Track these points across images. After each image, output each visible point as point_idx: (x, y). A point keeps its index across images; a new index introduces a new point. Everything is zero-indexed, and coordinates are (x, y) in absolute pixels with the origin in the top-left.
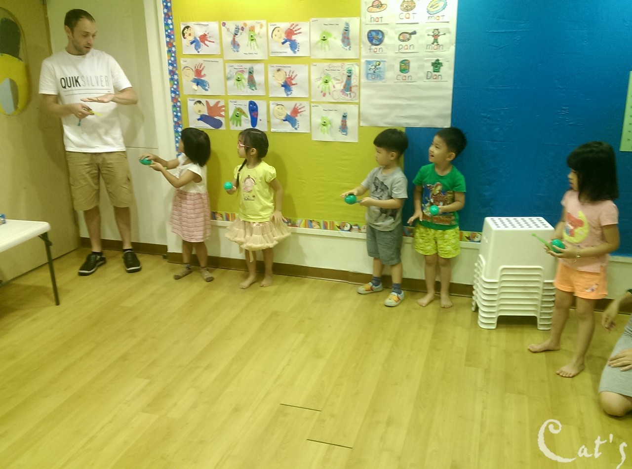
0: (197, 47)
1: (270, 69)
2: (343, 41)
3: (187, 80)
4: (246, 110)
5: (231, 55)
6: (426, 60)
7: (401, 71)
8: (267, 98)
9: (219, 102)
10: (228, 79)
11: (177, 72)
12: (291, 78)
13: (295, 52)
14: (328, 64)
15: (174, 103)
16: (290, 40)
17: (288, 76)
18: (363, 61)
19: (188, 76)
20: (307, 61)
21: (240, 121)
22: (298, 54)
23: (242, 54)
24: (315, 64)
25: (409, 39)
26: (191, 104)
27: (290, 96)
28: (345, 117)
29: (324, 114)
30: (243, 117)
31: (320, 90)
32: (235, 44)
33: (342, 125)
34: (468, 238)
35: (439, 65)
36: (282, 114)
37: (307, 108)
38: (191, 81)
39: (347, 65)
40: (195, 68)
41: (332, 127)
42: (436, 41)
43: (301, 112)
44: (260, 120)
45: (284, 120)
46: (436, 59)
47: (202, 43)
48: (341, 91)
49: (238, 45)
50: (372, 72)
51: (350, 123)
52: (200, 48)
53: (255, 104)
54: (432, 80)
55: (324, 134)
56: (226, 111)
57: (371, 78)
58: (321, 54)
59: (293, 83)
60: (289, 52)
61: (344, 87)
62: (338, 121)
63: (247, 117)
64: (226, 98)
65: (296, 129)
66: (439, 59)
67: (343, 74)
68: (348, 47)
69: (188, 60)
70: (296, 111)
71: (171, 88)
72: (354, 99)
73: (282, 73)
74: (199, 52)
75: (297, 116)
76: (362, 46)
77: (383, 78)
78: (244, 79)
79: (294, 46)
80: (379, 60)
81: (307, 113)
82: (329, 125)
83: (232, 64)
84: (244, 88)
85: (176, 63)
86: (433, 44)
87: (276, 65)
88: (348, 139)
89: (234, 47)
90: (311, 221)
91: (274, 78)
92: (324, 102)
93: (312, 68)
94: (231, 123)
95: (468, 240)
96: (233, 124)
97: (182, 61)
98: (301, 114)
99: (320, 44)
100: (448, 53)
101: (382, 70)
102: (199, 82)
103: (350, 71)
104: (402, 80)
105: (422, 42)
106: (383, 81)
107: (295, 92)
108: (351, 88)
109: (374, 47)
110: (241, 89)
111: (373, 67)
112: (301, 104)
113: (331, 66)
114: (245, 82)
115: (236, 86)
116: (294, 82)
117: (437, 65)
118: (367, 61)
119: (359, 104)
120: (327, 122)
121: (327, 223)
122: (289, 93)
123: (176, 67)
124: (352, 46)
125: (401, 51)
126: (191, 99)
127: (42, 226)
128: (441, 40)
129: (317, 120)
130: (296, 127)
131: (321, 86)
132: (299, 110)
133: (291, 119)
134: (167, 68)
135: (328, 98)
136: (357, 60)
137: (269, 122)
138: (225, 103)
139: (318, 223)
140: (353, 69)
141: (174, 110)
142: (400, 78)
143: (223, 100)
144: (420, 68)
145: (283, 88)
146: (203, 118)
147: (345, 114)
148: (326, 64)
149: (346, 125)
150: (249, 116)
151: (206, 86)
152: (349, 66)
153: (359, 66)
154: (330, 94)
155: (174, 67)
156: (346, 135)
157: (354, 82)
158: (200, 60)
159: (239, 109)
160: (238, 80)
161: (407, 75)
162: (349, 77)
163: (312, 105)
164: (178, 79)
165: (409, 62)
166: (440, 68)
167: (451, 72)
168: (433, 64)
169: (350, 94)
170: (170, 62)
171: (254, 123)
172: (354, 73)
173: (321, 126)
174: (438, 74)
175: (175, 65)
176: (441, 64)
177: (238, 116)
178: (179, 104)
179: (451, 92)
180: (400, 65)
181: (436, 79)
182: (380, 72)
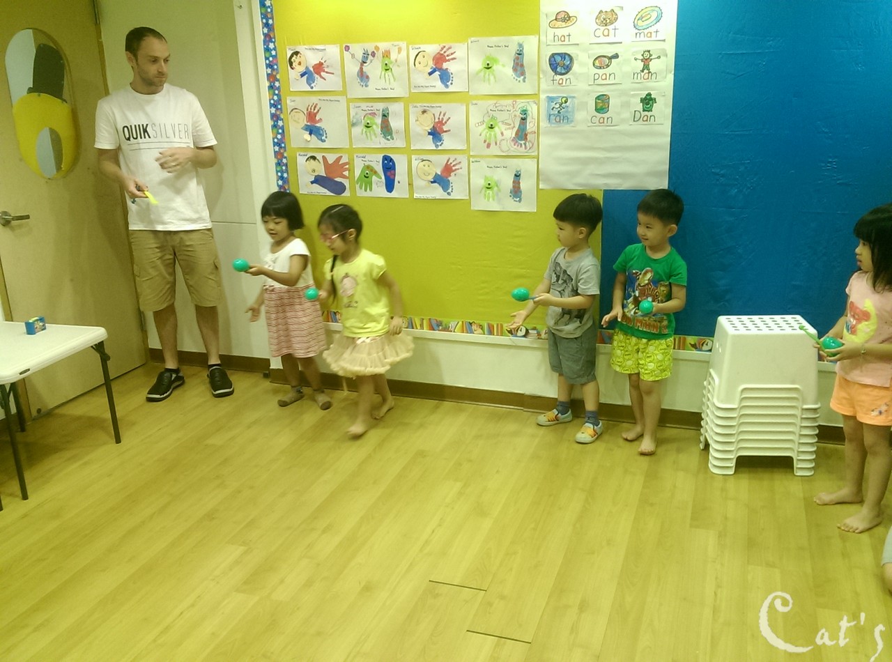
0: (310, 81)
1: (411, 110)
2: (515, 69)
3: (296, 128)
4: (379, 169)
5: (358, 91)
6: (633, 94)
7: (597, 110)
8: (407, 151)
9: (342, 157)
10: (353, 125)
11: (282, 116)
12: (441, 123)
13: (447, 86)
14: (494, 102)
15: (278, 159)
16: (440, 69)
17: (437, 120)
18: (543, 96)
19: (298, 123)
20: (463, 98)
21: (370, 184)
22: (451, 89)
23: (372, 90)
24: (474, 102)
25: (608, 66)
26: (301, 160)
27: (440, 148)
28: (517, 176)
29: (488, 172)
30: (374, 178)
31: (483, 137)
32: (363, 76)
33: (514, 187)
34: (694, 346)
35: (651, 102)
36: (429, 174)
37: (464, 164)
38: (302, 128)
39: (521, 103)
40: (307, 110)
41: (499, 190)
42: (646, 67)
43: (456, 170)
44: (399, 182)
45: (432, 182)
46: (647, 92)
47: (316, 76)
48: (513, 140)
49: (367, 77)
50: (557, 112)
51: (526, 185)
52: (314, 82)
53: (391, 160)
54: (641, 122)
56: (351, 170)
57: (554, 121)
58: (484, 88)
59: (445, 130)
60: (439, 86)
61: (516, 134)
62: (508, 182)
63: (381, 178)
64: (351, 151)
65: (449, 194)
66: (652, 92)
67: (515, 116)
68: (522, 77)
69: (298, 99)
70: (448, 169)
71: (273, 139)
72: (530, 151)
73: (428, 116)
74: (312, 88)
75: (450, 176)
76: (541, 76)
77: (572, 121)
78: (376, 124)
79: (445, 77)
80: (565, 95)
81: (464, 171)
82: (496, 188)
83: (358, 104)
84: (376, 137)
85: (280, 104)
86: (643, 71)
87: (420, 106)
88: (522, 207)
89: (362, 81)
90: (471, 324)
91: (418, 122)
92: (489, 156)
93: (471, 107)
94: (357, 186)
95: (693, 349)
96: (361, 188)
97: (288, 102)
98: (455, 173)
99: (482, 74)
100: (664, 85)
101: (570, 110)
102: (313, 130)
103: (524, 112)
104: (598, 124)
105: (627, 69)
106: (572, 125)
107: (448, 142)
108: (526, 135)
109: (558, 77)
110: (371, 139)
111: (558, 106)
112: (456, 159)
113: (497, 105)
114: (378, 129)
115: (364, 135)
116: (445, 128)
117: (648, 101)
118: (548, 97)
119: (537, 158)
120: (492, 184)
121: (493, 326)
122: (439, 144)
123: (281, 109)
124: (527, 75)
125: (596, 82)
126: (302, 154)
127: (97, 333)
128: (653, 65)
129: (478, 181)
130: (450, 191)
131: (483, 135)
132: (454, 168)
133: (441, 180)
134: (267, 111)
135: (494, 150)
136: (534, 96)
137: (410, 184)
138: (349, 159)
139: (481, 327)
140: (529, 108)
141: (278, 169)
142: (594, 120)
143: (347, 155)
144: (624, 106)
145: (431, 137)
146: (318, 180)
147: (517, 172)
148: (492, 102)
149: (519, 188)
150: (383, 177)
151: (322, 135)
152: (523, 105)
153: (538, 104)
154: (496, 144)
155: (277, 109)
156: (520, 201)
157: (530, 127)
158: (314, 99)
159: (368, 167)
160: (368, 126)
161: (606, 116)
162: (524, 119)
163: (471, 159)
164: (283, 126)
165: (609, 98)
166: (652, 106)
167: (669, 111)
168: (642, 100)
169: (525, 144)
170: (272, 102)
171: (390, 186)
172: (531, 114)
173: (484, 189)
174: (649, 114)
175: (279, 107)
176: (655, 99)
177: (367, 177)
178: (284, 161)
179: (669, 139)
180: (596, 102)
181: (647, 120)
182: (567, 112)
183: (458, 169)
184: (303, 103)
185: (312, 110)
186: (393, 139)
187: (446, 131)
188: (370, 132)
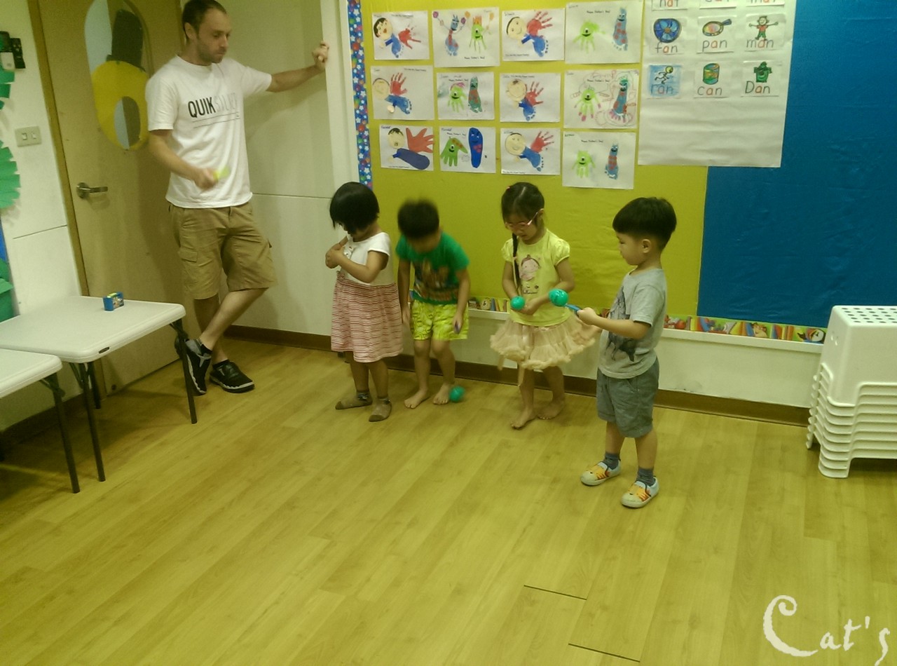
0: (396, 49)
1: (502, 80)
2: (616, 37)
3: (379, 99)
4: (465, 142)
5: (446, 60)
6: (745, 64)
7: (705, 80)
8: (496, 124)
9: (425, 129)
10: (440, 96)
11: (365, 86)
12: (533, 94)
13: (541, 55)
14: (592, 71)
15: (360, 132)
16: (535, 37)
17: (529, 91)
18: (646, 66)
19: (381, 93)
20: (558, 67)
21: (456, 158)
22: (546, 57)
23: (460, 59)
24: (570, 71)
25: (719, 33)
26: (384, 133)
27: (531, 121)
28: (614, 151)
29: (582, 147)
30: (460, 152)
31: (578, 109)
32: (451, 44)
33: (610, 162)
34: (803, 337)
35: (765, 72)
36: (519, 148)
37: (557, 139)
38: (385, 99)
39: (621, 73)
40: (392, 80)
41: (594, 166)
42: (762, 34)
43: (547, 144)
44: (486, 157)
45: (521, 157)
46: (762, 61)
47: (402, 44)
48: (611, 113)
49: (456, 45)
50: (660, 83)
51: (621, 160)
52: (399, 51)
53: (478, 133)
54: (753, 93)
55: (581, 177)
56: (435, 144)
57: (656, 93)
58: (580, 57)
59: (537, 101)
60: (533, 55)
61: (615, 106)
62: (604, 157)
63: (467, 152)
64: (436, 123)
65: (539, 169)
66: (767, 61)
67: (614, 86)
68: (624, 45)
69: (381, 68)
70: (539, 143)
71: (356, 110)
72: (630, 124)
73: (520, 86)
74: (397, 57)
75: (541, 150)
76: (644, 44)
77: (677, 92)
78: (464, 95)
79: (540, 45)
80: (670, 64)
81: (555, 146)
82: (590, 164)
83: (446, 74)
84: (463, 108)
85: (364, 73)
86: (758, 38)
87: (512, 75)
88: (618, 184)
89: (450, 49)
91: (508, 93)
92: (582, 130)
93: (567, 78)
94: (442, 161)
95: (802, 339)
96: (445, 163)
97: (372, 71)
98: (546, 147)
99: (579, 41)
100: (781, 54)
101: (675, 80)
102: (398, 101)
103: (625, 83)
104: (705, 95)
105: (740, 36)
106: (676, 96)
107: (540, 115)
108: (626, 107)
109: (663, 45)
110: (458, 111)
111: (662, 76)
112: (547, 133)
113: (595, 75)
114: (465, 100)
115: (451, 106)
116: (537, 99)
117: (762, 71)
118: (651, 66)
119: (637, 132)
120: (587, 159)
122: (530, 116)
123: (364, 79)
124: (629, 44)
125: (706, 50)
126: (385, 126)
127: (175, 311)
128: (770, 32)
129: (571, 156)
130: (539, 166)
131: (579, 106)
132: (545, 142)
133: (532, 155)
134: (350, 81)
135: (589, 123)
136: (636, 65)
137: (498, 159)
138: (434, 133)
140: (630, 79)
141: (359, 142)
142: (702, 91)
143: (432, 128)
144: (737, 73)
145: (522, 108)
146: (401, 154)
147: (614, 146)
148: (588, 72)
149: (615, 164)
150: (469, 151)
151: (406, 107)
152: (624, 74)
153: (639, 74)
154: (592, 116)
155: (360, 79)
156: (615, 178)
157: (630, 98)
158: (399, 69)
159: (454, 141)
160: (455, 97)
161: (714, 86)
162: (623, 90)
163: (565, 133)
164: (366, 97)
165: (719, 68)
166: (767, 76)
167: (785, 82)
168: (756, 70)
169: (624, 117)
170: (355, 71)
171: (476, 161)
172: (631, 85)
173: (578, 164)
174: (763, 85)
175: (362, 76)
176: (770, 69)
177: (452, 151)
178: (366, 133)
179: (784, 112)
180: (704, 72)
181: (760, 92)
182: (672, 82)
183: (550, 143)
184: (387, 73)
185: (397, 80)
186: (481, 111)
187: (538, 103)
188: (457, 104)
